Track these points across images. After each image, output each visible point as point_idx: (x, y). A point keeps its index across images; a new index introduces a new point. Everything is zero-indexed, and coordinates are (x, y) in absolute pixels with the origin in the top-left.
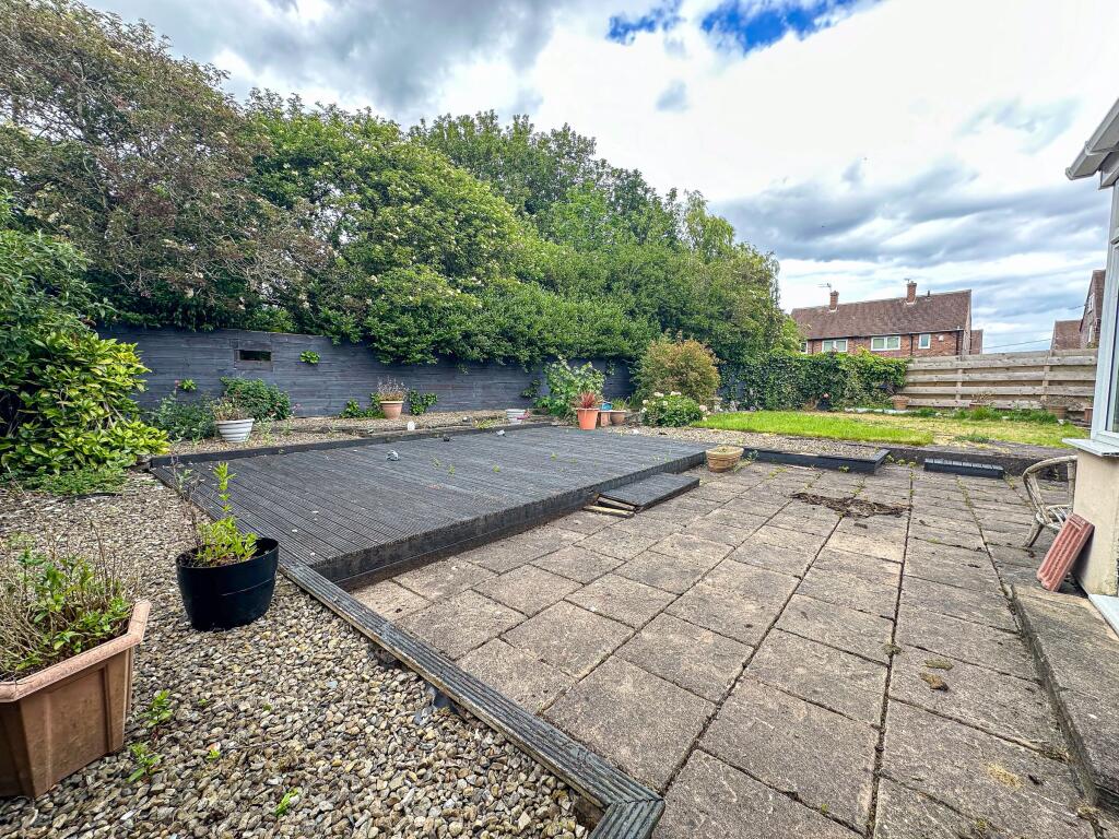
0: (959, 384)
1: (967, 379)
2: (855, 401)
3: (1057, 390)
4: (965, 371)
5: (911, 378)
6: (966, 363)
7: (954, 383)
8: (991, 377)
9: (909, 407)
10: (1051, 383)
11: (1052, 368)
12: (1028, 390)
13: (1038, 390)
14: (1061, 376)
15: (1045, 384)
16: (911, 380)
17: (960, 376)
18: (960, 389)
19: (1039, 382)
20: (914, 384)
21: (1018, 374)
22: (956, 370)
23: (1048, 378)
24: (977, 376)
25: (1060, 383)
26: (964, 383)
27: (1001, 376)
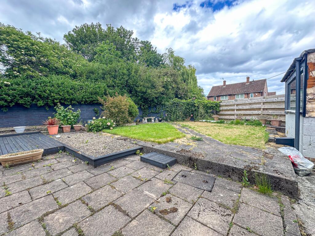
0: (235, 110)
1: (238, 108)
2: (203, 117)
3: (266, 112)
4: (237, 105)
5: (221, 108)
6: (237, 102)
7: (234, 110)
8: (245, 107)
9: (219, 119)
10: (264, 109)
11: (264, 103)
12: (256, 112)
13: (260, 112)
14: (266, 106)
15: (262, 110)
16: (221, 109)
17: (235, 107)
18: (236, 112)
19: (259, 109)
20: (223, 110)
21: (253, 106)
22: (234, 105)
23: (262, 107)
24: (240, 107)
25: (267, 109)
26: (237, 110)
27: (247, 107)
